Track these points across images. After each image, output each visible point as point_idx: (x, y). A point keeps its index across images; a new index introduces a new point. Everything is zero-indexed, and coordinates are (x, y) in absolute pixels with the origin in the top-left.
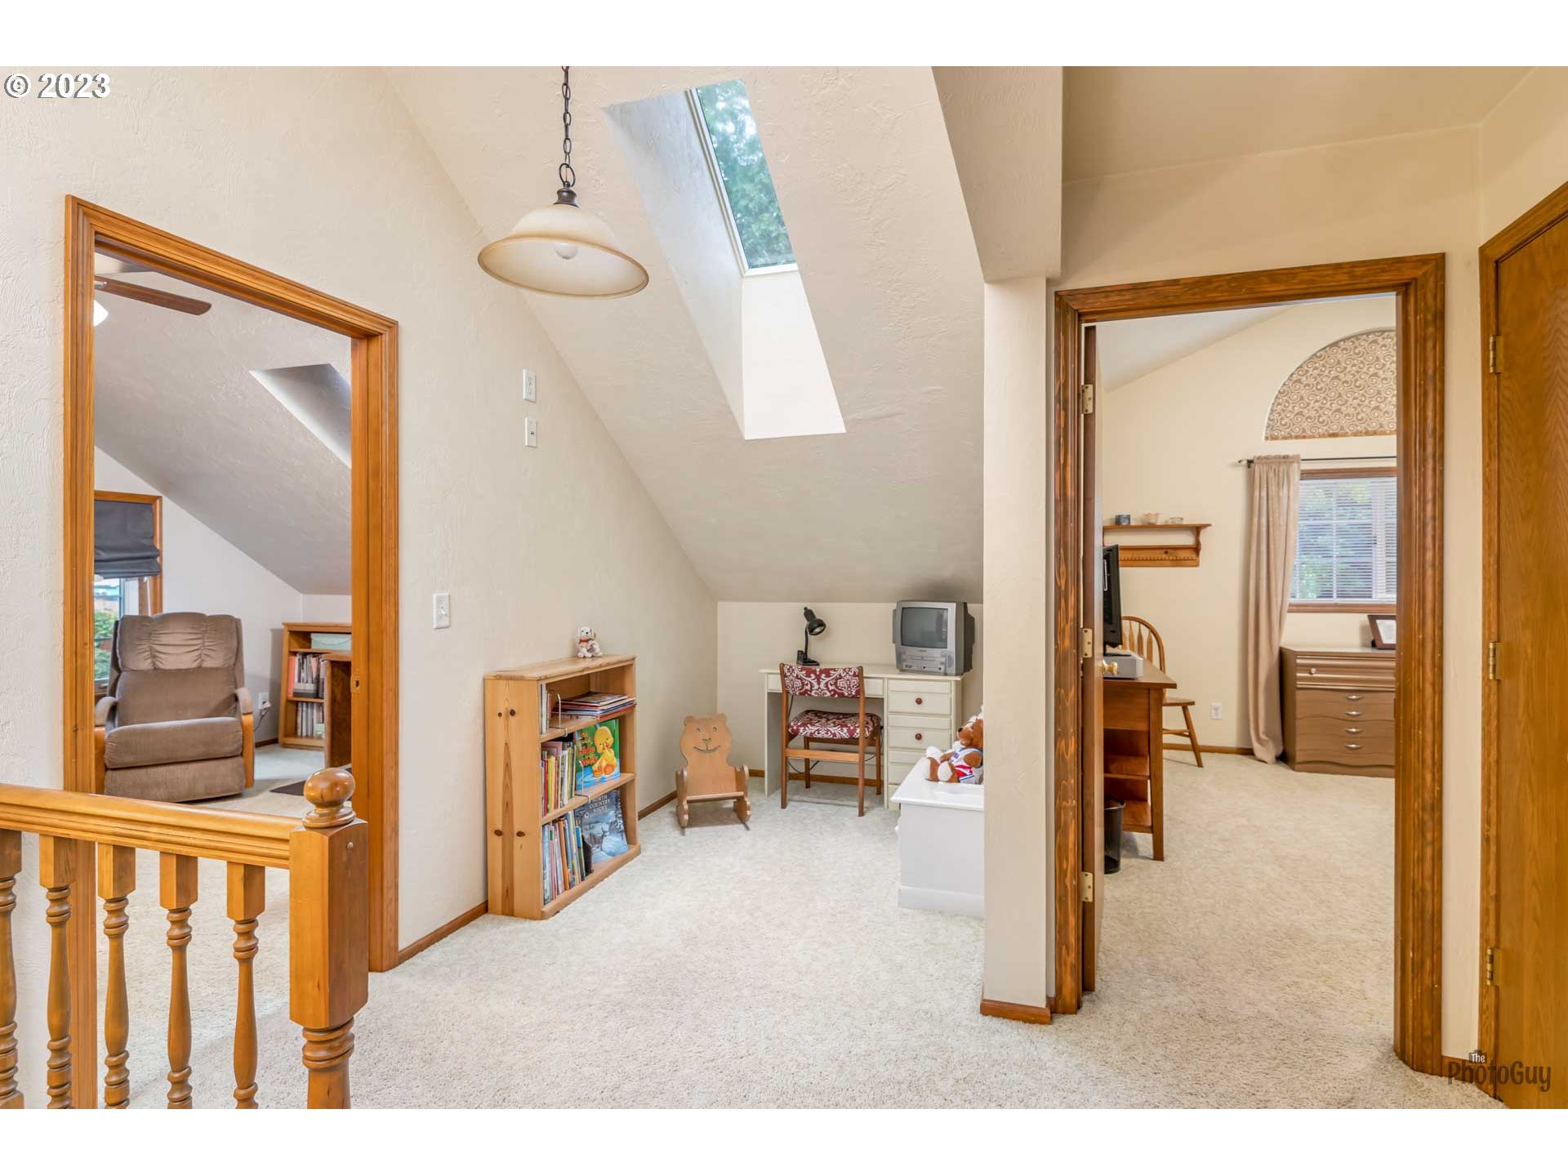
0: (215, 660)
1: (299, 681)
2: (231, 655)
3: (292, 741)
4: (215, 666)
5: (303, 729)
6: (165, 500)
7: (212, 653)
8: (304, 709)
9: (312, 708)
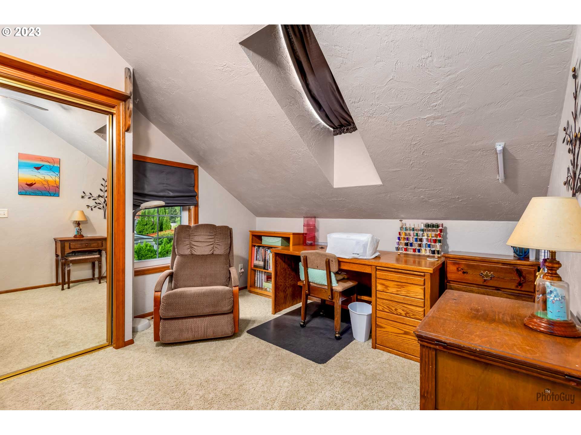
0: (220, 250)
1: (256, 260)
2: (227, 248)
3: (253, 289)
4: (220, 254)
5: (258, 284)
6: (200, 168)
7: (218, 247)
8: (259, 273)
9: (262, 273)
